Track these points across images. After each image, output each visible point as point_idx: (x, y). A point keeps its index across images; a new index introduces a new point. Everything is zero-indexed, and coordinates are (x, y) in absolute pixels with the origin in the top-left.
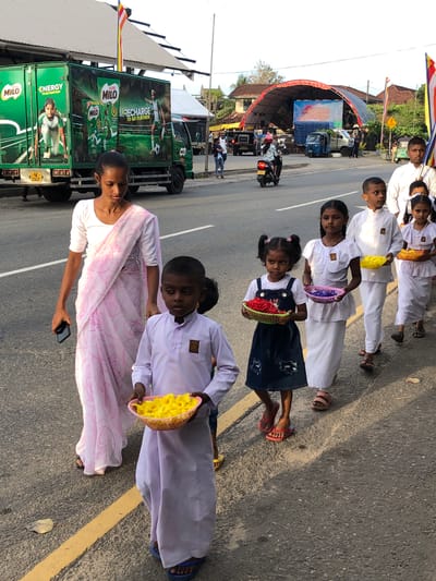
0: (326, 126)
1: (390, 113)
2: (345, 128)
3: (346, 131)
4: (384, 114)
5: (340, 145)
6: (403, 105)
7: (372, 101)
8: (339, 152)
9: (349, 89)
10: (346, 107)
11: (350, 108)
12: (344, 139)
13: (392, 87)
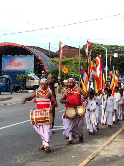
0: (23, 72)
1: (64, 63)
2: (35, 73)
3: (36, 76)
4: (60, 64)
5: (33, 85)
6: (72, 58)
7: (53, 55)
8: (32, 89)
9: (38, 48)
10: (36, 60)
11: (39, 61)
12: (36, 80)
13: (65, 47)
